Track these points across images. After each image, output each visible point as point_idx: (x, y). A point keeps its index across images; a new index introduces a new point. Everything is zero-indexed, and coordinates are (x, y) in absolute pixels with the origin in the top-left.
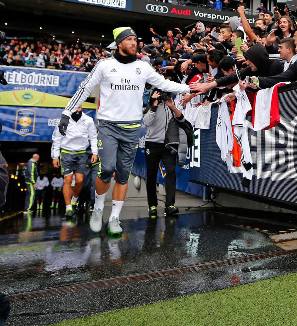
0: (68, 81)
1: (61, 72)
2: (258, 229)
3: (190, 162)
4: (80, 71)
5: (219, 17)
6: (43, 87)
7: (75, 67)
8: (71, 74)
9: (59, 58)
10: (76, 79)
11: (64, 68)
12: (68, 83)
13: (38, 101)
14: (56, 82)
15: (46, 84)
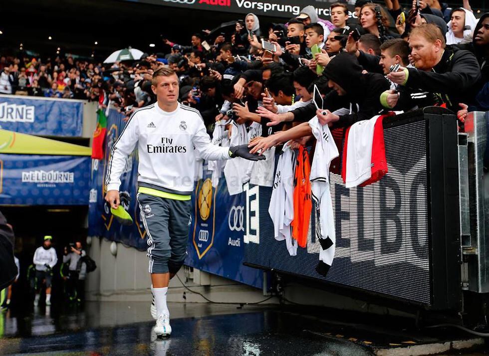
0: (47, 114)
1: (37, 100)
2: (355, 340)
3: (244, 236)
4: (65, 98)
5: (276, 7)
6: (11, 123)
7: (58, 93)
8: (51, 102)
9: (32, 78)
10: (60, 111)
11: (41, 94)
12: (48, 117)
13: (5, 144)
14: (30, 115)
15: (16, 119)
